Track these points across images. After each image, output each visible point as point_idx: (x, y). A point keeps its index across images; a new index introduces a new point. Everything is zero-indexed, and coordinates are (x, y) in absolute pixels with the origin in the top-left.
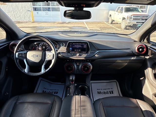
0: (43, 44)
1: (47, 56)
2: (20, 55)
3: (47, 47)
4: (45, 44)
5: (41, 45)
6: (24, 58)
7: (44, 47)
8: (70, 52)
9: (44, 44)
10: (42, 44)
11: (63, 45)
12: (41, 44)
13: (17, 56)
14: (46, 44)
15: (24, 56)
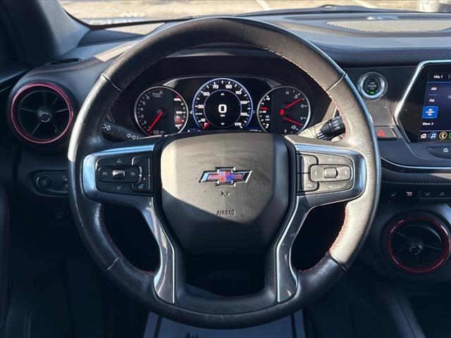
0: (216, 86)
1: (306, 170)
2: (114, 173)
3: (245, 108)
4: (229, 87)
5: (207, 94)
6: (145, 194)
7: (223, 109)
8: (424, 136)
9: (222, 86)
10: (211, 89)
11: (373, 86)
12: (206, 90)
13: (90, 182)
14: (234, 89)
15: (145, 174)
